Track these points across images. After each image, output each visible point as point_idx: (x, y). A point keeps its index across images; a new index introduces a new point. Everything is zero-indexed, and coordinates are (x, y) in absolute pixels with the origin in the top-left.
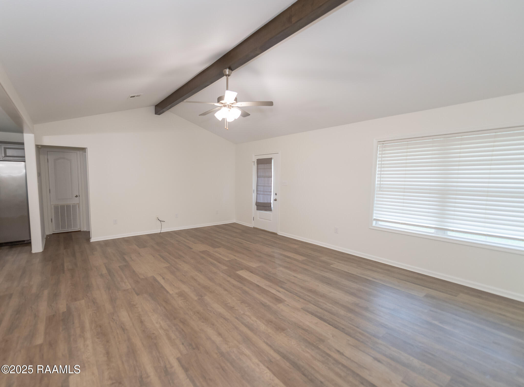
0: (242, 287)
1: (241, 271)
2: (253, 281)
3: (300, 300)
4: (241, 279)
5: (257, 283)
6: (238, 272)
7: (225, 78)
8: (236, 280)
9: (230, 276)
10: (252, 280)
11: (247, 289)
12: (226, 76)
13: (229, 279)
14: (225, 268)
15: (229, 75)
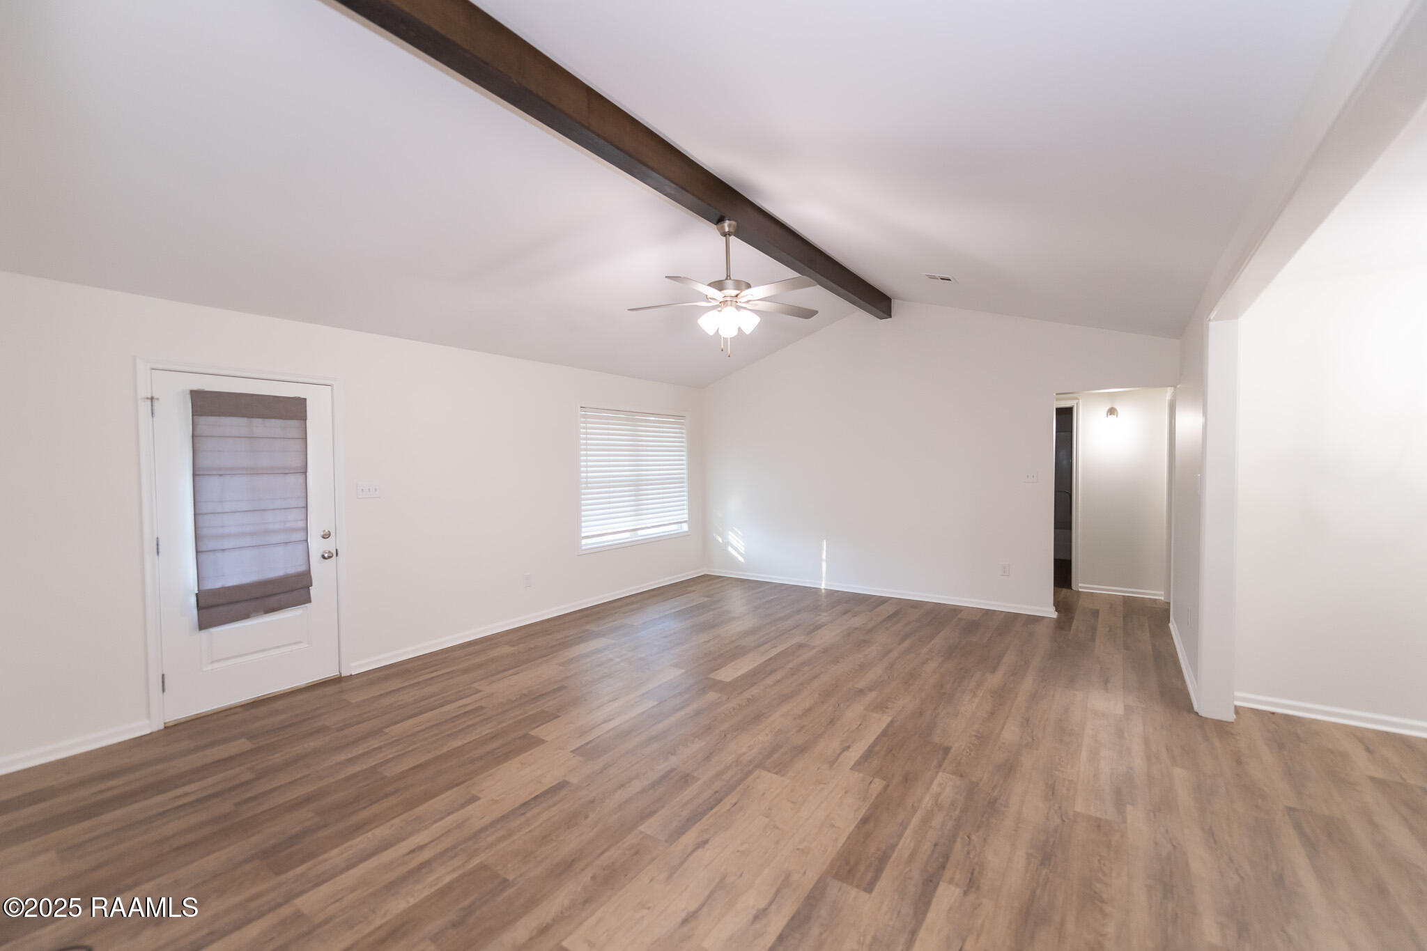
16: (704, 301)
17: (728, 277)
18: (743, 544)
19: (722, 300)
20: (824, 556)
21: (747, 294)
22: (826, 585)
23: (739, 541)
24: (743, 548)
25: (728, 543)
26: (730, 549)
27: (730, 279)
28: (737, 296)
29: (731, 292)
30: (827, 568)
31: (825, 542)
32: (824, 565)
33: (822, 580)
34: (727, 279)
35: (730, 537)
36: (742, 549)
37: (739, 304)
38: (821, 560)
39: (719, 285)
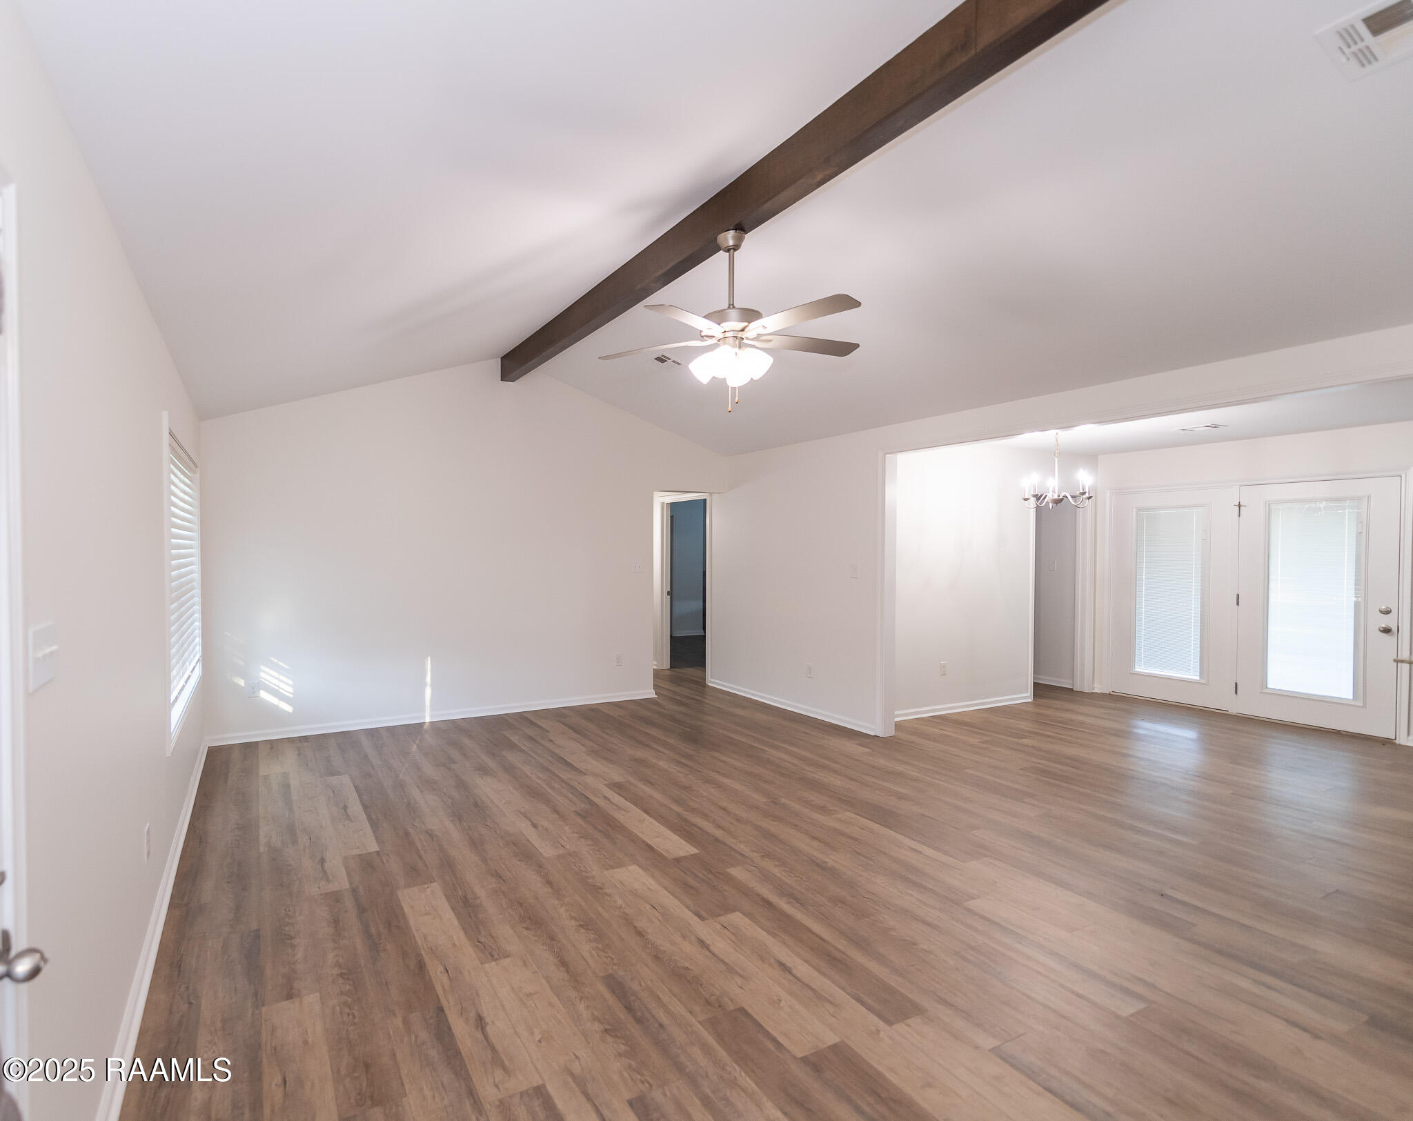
0: (685, 813)
1: (682, 854)
2: (654, 821)
3: (576, 784)
4: (685, 831)
5: (646, 816)
6: (693, 850)
7: (722, 256)
8: (701, 829)
9: (717, 840)
10: (657, 824)
11: (675, 808)
12: (728, 251)
13: (719, 834)
14: (737, 872)
15: (736, 247)
16: (697, 340)
17: (731, 306)
18: (290, 682)
19: (721, 336)
20: (428, 679)
21: (755, 328)
22: (431, 716)
23: (282, 678)
24: (291, 690)
25: (256, 686)
26: (264, 695)
27: (734, 307)
28: (743, 330)
29: (733, 325)
30: (432, 695)
31: (429, 659)
32: (428, 692)
33: (425, 711)
34: (729, 308)
35: (262, 674)
36: (287, 688)
37: (745, 341)
38: (425, 685)
39: (718, 316)
